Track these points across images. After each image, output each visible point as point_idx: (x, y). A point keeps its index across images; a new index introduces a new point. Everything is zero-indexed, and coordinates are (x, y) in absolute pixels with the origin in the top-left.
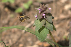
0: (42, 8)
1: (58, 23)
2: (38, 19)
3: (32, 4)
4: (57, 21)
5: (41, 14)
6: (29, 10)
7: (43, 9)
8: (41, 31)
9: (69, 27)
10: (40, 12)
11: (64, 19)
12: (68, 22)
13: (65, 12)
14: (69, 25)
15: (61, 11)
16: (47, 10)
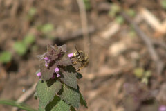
0: (52, 54)
2: (43, 82)
3: (34, 43)
5: (49, 68)
7: (54, 58)
8: (52, 108)
9: (121, 96)
10: (47, 65)
11: (108, 78)
12: (119, 84)
13: (111, 61)
14: (121, 91)
16: (64, 58)
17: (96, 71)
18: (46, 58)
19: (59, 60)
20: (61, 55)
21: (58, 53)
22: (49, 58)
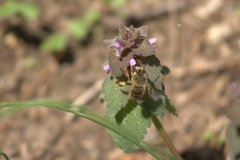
0: (127, 38)
1: (186, 88)
2: (112, 78)
4: (183, 79)
5: (121, 59)
6: (87, 41)
8: (125, 116)
9: (223, 102)
10: (118, 55)
11: (205, 75)
12: (220, 84)
13: (209, 51)
14: (223, 93)
15: (196, 45)
16: (143, 45)
17: (187, 64)
18: (117, 45)
19: (136, 47)
20: (139, 40)
21: (135, 37)
22: (122, 44)
